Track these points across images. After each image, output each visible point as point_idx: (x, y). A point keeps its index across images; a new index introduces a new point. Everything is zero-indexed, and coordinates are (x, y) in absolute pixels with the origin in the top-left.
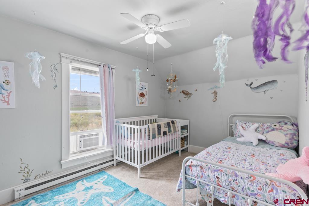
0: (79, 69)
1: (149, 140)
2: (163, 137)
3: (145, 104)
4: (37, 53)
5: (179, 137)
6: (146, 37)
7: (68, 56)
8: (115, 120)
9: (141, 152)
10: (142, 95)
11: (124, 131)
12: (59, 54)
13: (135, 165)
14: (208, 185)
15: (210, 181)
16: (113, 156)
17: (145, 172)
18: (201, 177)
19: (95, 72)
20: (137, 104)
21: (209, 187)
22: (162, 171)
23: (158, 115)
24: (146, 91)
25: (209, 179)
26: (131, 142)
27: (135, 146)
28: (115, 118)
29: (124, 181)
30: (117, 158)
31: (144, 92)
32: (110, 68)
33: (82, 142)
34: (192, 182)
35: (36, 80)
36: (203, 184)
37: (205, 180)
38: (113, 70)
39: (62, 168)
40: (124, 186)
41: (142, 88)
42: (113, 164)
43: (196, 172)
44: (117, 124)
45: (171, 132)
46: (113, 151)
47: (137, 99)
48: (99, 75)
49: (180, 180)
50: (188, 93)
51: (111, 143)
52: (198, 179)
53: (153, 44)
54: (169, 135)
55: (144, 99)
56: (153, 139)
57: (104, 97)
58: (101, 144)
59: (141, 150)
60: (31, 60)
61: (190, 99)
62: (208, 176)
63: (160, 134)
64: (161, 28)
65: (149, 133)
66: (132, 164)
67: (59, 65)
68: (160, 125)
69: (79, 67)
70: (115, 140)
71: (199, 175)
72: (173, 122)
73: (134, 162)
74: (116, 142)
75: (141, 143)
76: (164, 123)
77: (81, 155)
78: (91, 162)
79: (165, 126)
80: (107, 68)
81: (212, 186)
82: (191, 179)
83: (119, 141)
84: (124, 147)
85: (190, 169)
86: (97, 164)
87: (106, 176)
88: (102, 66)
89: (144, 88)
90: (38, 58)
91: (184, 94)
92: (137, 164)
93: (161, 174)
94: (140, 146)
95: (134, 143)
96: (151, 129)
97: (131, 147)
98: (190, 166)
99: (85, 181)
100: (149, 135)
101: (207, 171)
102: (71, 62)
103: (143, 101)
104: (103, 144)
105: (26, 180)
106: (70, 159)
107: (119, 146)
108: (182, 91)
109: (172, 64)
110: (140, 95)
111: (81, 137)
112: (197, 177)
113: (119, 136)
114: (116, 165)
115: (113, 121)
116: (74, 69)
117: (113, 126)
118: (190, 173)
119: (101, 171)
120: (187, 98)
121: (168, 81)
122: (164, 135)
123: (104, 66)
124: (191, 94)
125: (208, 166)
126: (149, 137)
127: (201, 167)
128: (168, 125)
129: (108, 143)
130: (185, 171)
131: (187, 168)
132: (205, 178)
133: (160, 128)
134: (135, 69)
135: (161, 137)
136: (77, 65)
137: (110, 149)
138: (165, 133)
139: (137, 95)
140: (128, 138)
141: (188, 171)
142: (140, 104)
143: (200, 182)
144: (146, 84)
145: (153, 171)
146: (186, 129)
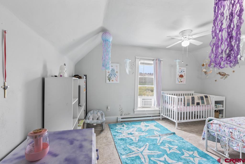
0: (143, 63)
1: (184, 106)
2: (196, 106)
3: (183, 83)
4: (128, 59)
5: (213, 109)
6: (182, 43)
7: (139, 57)
8: (162, 92)
9: (178, 113)
10: (181, 76)
11: (167, 99)
12: (135, 57)
13: (174, 120)
14: (224, 137)
15: (226, 135)
16: (160, 114)
17: (181, 127)
18: (219, 131)
19: (151, 64)
20: (177, 83)
21: (225, 138)
22: (194, 129)
23: (194, 91)
24: (185, 73)
25: (225, 133)
26: (172, 106)
27: (174, 109)
28: (162, 91)
29: (166, 127)
30: (162, 115)
31: (183, 74)
32: (160, 61)
33: (144, 102)
34: (213, 134)
35: (127, 71)
36: (220, 136)
37: (222, 133)
38: (161, 61)
39: (135, 113)
40: (166, 130)
41: (181, 71)
42: (160, 119)
43: (215, 127)
44: (163, 94)
45: (204, 103)
46: (160, 111)
47: (178, 79)
48: (153, 65)
49: (204, 132)
50: (224, 74)
51: (159, 105)
52: (217, 133)
53: (187, 46)
54: (203, 106)
55: (182, 79)
56: (187, 106)
57: (156, 78)
58: (153, 105)
59: (178, 112)
60: (126, 63)
61: (227, 79)
62: (224, 131)
63: (194, 104)
64: (192, 37)
65: (185, 101)
66: (172, 119)
67: (135, 62)
68: (194, 97)
69: (143, 62)
70: (161, 104)
71: (217, 129)
72: (206, 97)
73: (173, 119)
74: (162, 105)
75: (178, 107)
76: (198, 97)
77: (143, 109)
78: (148, 114)
79: (198, 99)
80: (158, 61)
81: (227, 138)
82: (212, 132)
83: (164, 105)
84: (167, 109)
85: (211, 125)
86: (151, 116)
87: (156, 123)
88: (155, 60)
89: (183, 71)
90: (128, 61)
91: (221, 75)
92: (176, 120)
93: (193, 131)
94: (178, 109)
95: (174, 107)
96: (186, 100)
97: (171, 109)
98: (212, 123)
99: (145, 123)
100: (184, 103)
101: (224, 128)
102: (140, 60)
103: (182, 81)
104: (154, 105)
105: (121, 115)
106: (138, 110)
107: (164, 108)
108: (218, 73)
109: (207, 52)
110: (179, 76)
111: (143, 99)
112: (216, 131)
113: (164, 102)
114: (162, 120)
115: (161, 92)
116: (141, 63)
117: (161, 96)
118: (211, 128)
119: (152, 120)
120: (224, 79)
121: (203, 65)
122: (197, 105)
123: (156, 60)
124: (228, 75)
125: (225, 125)
126: (184, 104)
127: (220, 125)
128: (202, 98)
129: (157, 104)
130: (207, 126)
131: (209, 124)
132: (222, 132)
133: (194, 99)
134: (175, 60)
135: (195, 106)
136: (142, 61)
137: (158, 109)
138: (198, 104)
139: (178, 76)
140: (169, 104)
141: (210, 126)
142: (180, 82)
143: (218, 134)
144: (185, 69)
145: (187, 128)
146: (222, 104)
